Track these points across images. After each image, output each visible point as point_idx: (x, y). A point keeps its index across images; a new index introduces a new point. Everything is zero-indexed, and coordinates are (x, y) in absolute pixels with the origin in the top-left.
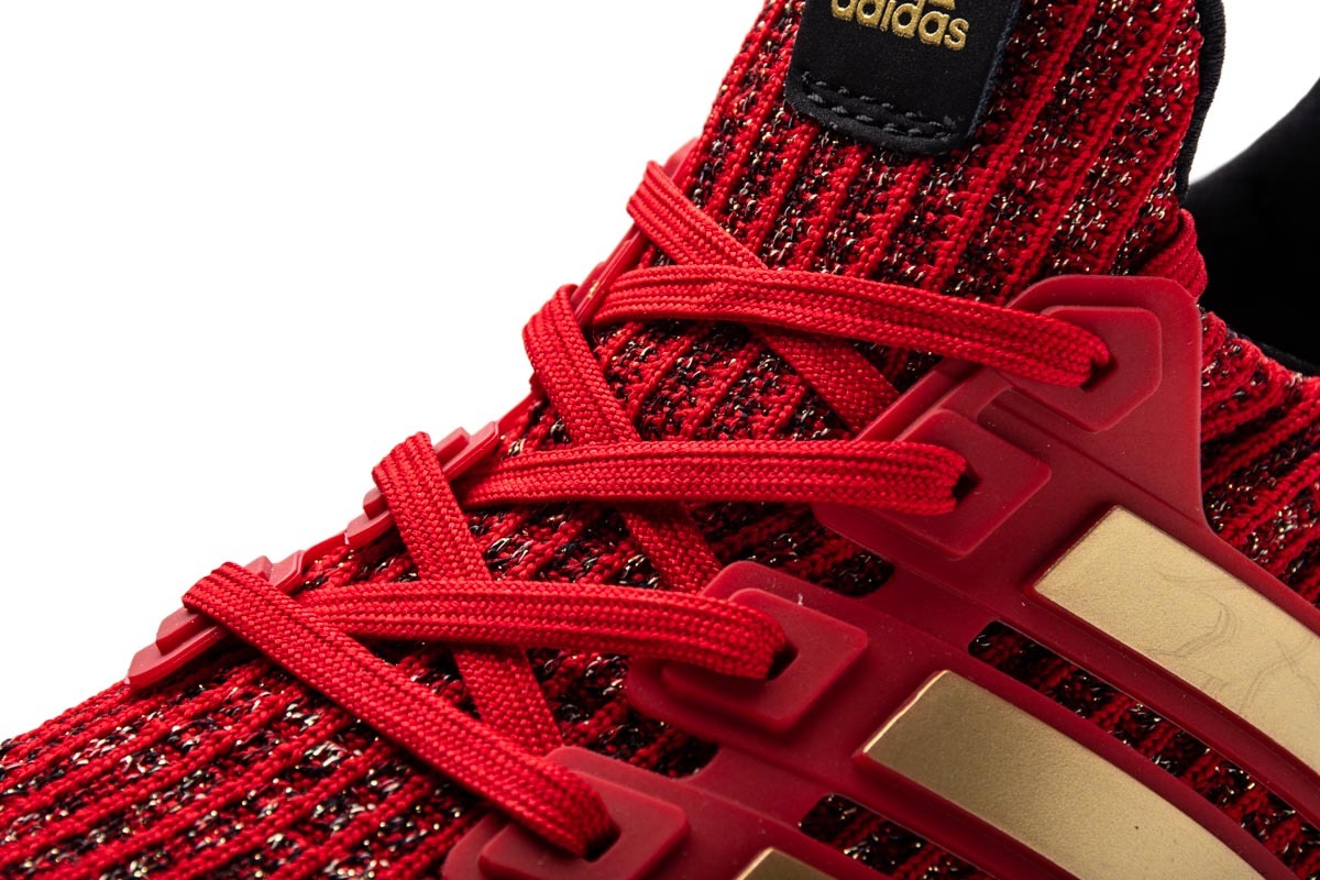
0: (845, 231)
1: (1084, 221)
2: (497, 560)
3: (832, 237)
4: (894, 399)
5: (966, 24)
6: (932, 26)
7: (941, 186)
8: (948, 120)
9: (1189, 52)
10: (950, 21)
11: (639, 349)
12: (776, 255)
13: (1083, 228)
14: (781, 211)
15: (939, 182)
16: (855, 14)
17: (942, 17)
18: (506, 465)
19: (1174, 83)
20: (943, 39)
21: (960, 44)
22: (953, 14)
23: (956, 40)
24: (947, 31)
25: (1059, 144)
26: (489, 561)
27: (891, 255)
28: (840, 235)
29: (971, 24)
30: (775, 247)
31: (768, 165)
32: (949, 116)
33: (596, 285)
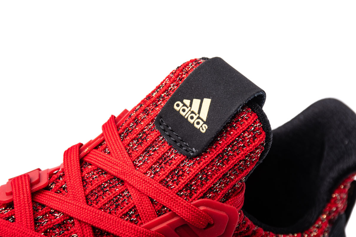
0: (158, 167)
1: (219, 186)
2: (37, 222)
3: (154, 167)
4: (155, 217)
5: (207, 127)
6: (198, 123)
7: (186, 165)
8: (194, 149)
9: (260, 152)
10: (203, 124)
11: (93, 176)
12: (138, 164)
13: (218, 187)
14: (143, 153)
15: (186, 164)
16: (179, 110)
17: (201, 123)
18: (48, 193)
19: (253, 158)
20: (200, 128)
21: (204, 131)
22: (205, 123)
23: (203, 130)
24: (201, 126)
25: (219, 165)
26: (35, 221)
27: (167, 178)
28: (156, 167)
29: (208, 127)
30: (138, 162)
31: (144, 139)
32: (195, 148)
33: (88, 149)
